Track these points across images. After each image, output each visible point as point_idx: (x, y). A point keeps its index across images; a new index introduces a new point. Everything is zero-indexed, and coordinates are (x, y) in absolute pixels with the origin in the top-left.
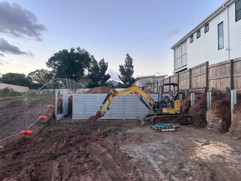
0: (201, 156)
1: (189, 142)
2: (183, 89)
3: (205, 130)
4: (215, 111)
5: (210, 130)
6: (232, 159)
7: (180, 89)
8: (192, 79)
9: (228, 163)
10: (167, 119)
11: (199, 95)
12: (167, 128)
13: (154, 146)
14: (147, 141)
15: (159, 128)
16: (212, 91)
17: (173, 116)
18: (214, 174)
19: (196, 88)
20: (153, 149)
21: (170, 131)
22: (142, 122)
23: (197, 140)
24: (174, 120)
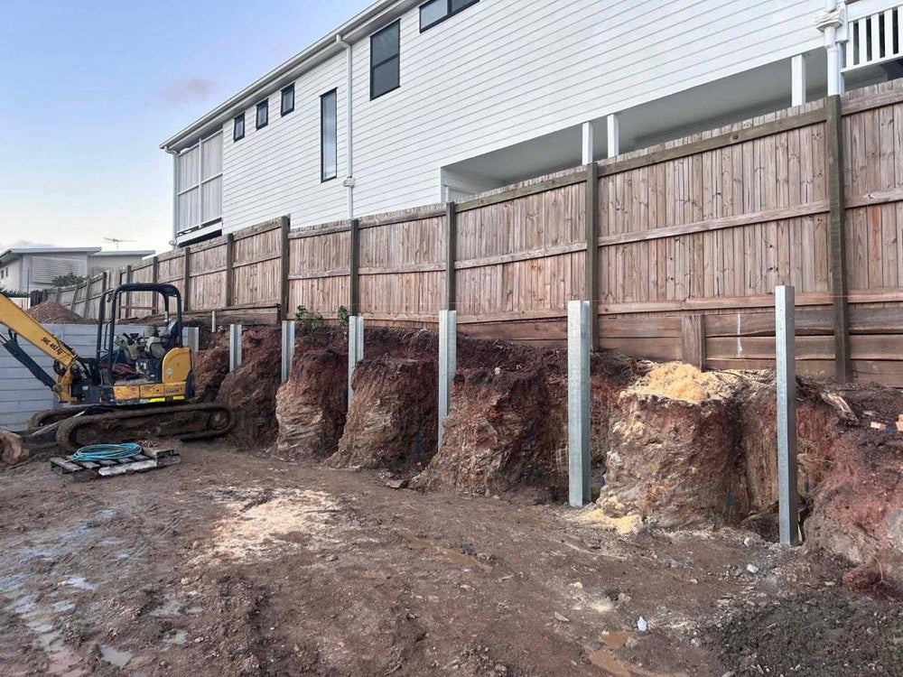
0: (232, 547)
1: (202, 503)
2: (206, 307)
3: (270, 453)
4: (303, 386)
5: (287, 451)
6: (329, 538)
7: (193, 309)
8: (237, 271)
9: (313, 554)
10: (130, 424)
11: (257, 332)
12: (124, 460)
13: (52, 542)
14: (19, 528)
15: (89, 465)
16: (299, 319)
17: (159, 410)
18: (262, 603)
19: (250, 306)
20: (43, 556)
21: (138, 471)
22: (14, 447)
23: (232, 491)
24: (162, 427)
